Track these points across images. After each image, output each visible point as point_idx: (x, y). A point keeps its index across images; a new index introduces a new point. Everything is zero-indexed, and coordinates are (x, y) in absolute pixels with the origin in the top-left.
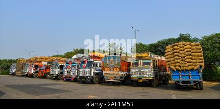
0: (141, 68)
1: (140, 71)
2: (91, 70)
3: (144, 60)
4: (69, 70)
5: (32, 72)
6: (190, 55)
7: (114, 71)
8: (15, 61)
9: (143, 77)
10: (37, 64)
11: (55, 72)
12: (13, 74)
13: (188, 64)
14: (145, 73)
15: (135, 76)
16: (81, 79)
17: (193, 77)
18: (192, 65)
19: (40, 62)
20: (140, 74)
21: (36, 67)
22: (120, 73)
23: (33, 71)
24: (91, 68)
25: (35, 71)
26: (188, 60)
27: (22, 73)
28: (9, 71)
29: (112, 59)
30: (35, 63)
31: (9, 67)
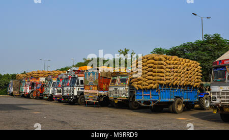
0: (117, 86)
1: (116, 89)
2: (74, 89)
3: (121, 76)
4: (59, 89)
5: (28, 92)
6: (151, 71)
7: (92, 90)
8: (14, 77)
9: (119, 97)
10: (33, 81)
12: (12, 95)
13: (149, 81)
14: (120, 92)
15: (112, 96)
17: (153, 97)
18: (151, 83)
19: (37, 78)
20: (116, 93)
21: (33, 85)
22: (97, 92)
24: (73, 86)
25: (31, 90)
26: (148, 77)
27: (20, 93)
28: (7, 90)
29: (91, 75)
30: (31, 80)
31: (7, 85)
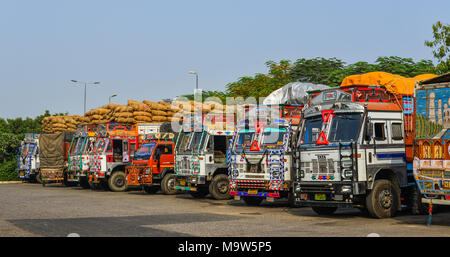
2: (354, 157)
4: (254, 158)
5: (104, 169)
8: (36, 126)
10: (118, 134)
11: (196, 166)
12: (33, 178)
16: (311, 196)
19: (130, 125)
21: (117, 146)
23: (104, 166)
24: (353, 147)
25: (112, 165)
27: (66, 173)
28: (15, 166)
30: (112, 133)
31: (13, 151)
